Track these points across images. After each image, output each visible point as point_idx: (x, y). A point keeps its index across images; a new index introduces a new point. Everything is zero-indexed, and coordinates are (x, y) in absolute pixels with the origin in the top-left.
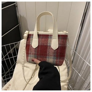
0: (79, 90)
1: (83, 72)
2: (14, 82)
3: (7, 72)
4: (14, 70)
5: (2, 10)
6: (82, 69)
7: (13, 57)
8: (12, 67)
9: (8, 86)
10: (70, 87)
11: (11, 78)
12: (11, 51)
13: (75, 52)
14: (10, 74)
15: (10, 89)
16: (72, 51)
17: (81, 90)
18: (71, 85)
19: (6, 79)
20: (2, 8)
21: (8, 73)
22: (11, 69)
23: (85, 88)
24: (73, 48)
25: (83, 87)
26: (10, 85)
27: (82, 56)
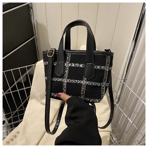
0: (128, 144)
1: (136, 115)
2: (24, 128)
3: (15, 112)
4: (25, 110)
5: (4, 15)
6: (134, 110)
7: (24, 88)
8: (22, 104)
9: (15, 134)
10: (114, 139)
11: (21, 122)
12: (22, 79)
13: (123, 84)
14: (18, 115)
15: (19, 138)
16: (119, 81)
17: (131, 145)
18: (116, 137)
19: (12, 123)
20: (3, 12)
21: (16, 114)
22: (22, 107)
23: (138, 141)
24: (120, 77)
25: (136, 140)
26: (18, 132)
27: (135, 90)
